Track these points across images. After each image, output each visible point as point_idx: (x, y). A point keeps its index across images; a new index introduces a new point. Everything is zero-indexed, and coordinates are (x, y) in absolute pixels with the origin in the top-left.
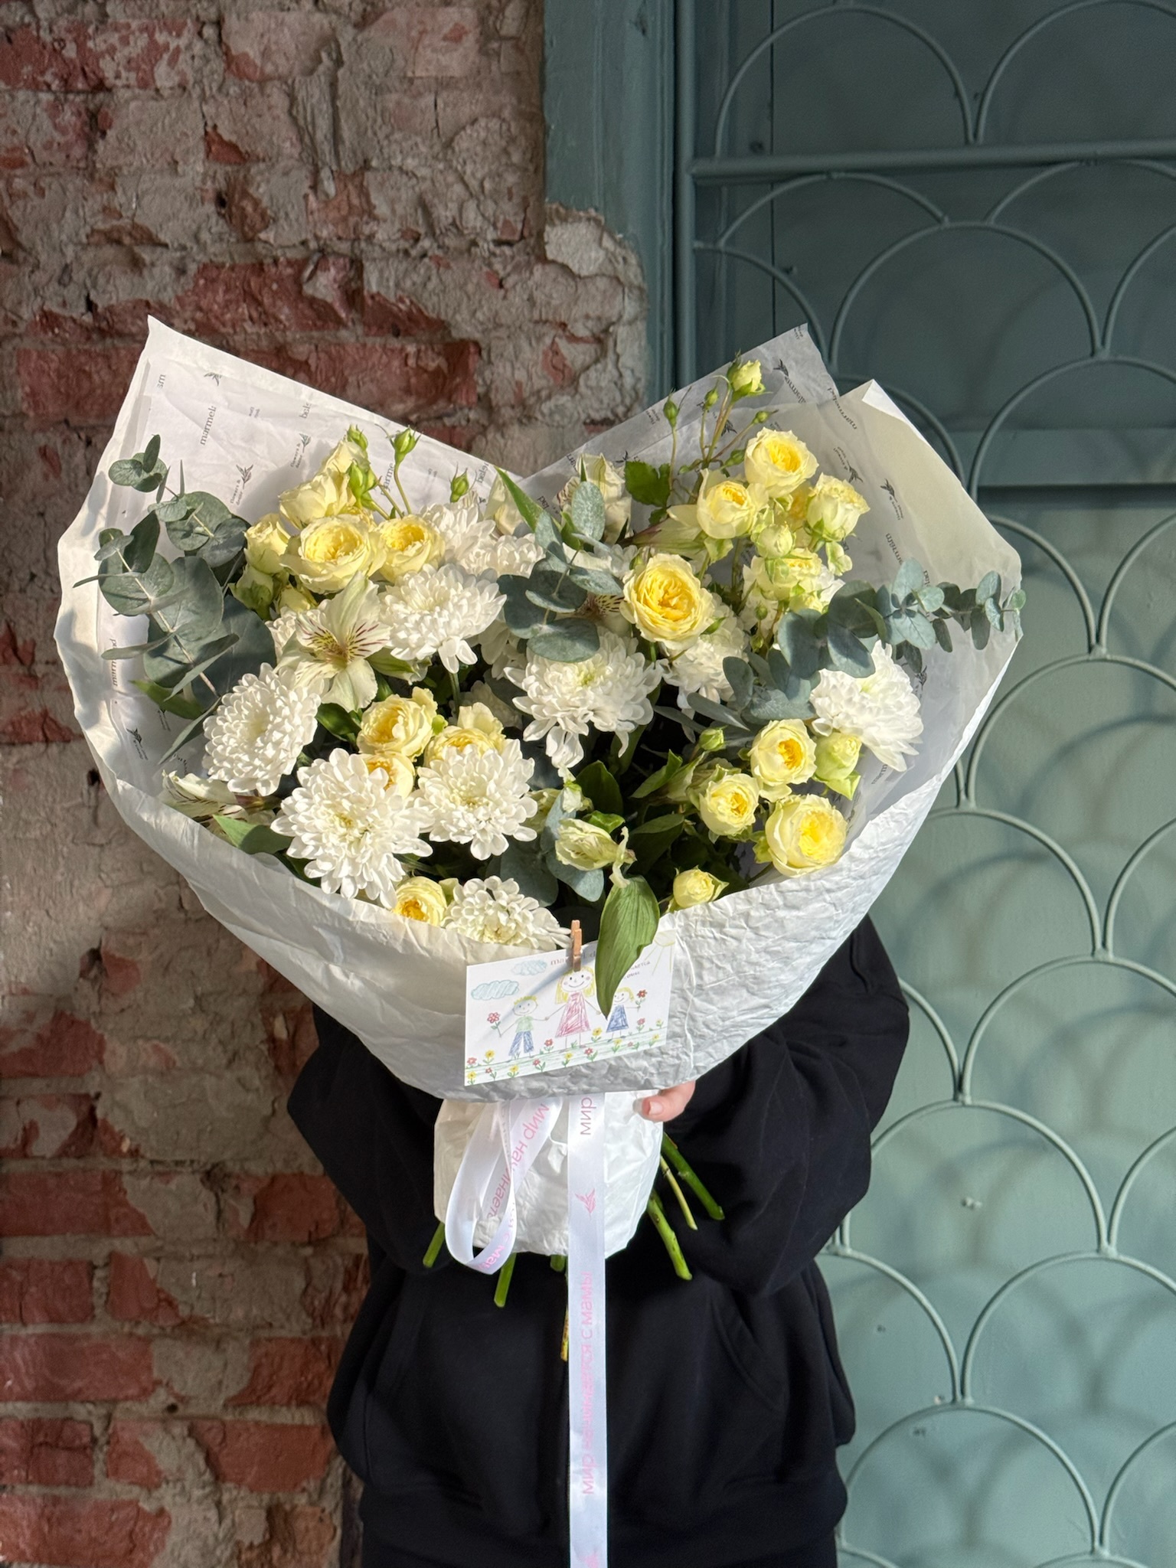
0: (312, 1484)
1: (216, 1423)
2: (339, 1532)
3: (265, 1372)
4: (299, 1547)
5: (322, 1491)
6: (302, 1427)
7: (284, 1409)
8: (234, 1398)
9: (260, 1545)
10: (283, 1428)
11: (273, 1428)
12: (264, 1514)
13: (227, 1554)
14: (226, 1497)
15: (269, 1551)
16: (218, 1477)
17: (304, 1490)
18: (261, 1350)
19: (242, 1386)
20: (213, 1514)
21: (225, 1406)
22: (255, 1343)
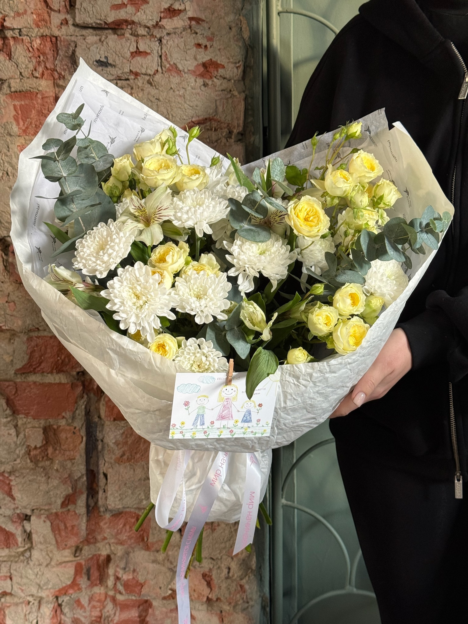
0: (68, 413)
1: (11, 383)
2: (84, 439)
3: (37, 355)
4: (63, 447)
5: (73, 418)
6: (60, 384)
7: (49, 375)
8: (20, 369)
9: (40, 447)
10: (50, 384)
11: (43, 385)
12: (42, 431)
13: (23, 451)
14: (20, 422)
15: (47, 450)
16: (15, 412)
17: (63, 417)
18: (33, 344)
19: (24, 363)
20: (13, 432)
21: (15, 373)
22: (30, 339)
